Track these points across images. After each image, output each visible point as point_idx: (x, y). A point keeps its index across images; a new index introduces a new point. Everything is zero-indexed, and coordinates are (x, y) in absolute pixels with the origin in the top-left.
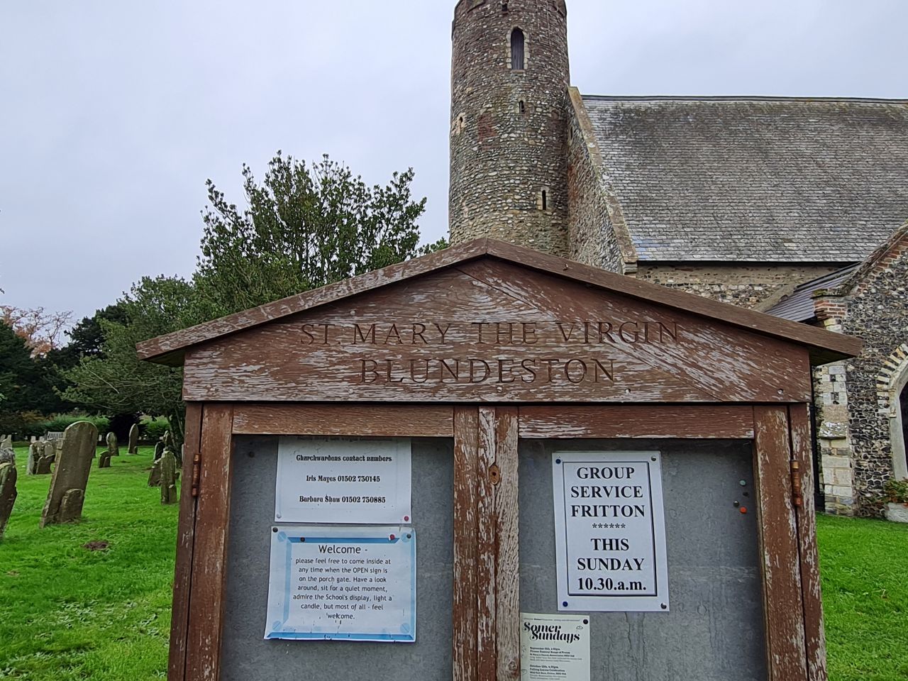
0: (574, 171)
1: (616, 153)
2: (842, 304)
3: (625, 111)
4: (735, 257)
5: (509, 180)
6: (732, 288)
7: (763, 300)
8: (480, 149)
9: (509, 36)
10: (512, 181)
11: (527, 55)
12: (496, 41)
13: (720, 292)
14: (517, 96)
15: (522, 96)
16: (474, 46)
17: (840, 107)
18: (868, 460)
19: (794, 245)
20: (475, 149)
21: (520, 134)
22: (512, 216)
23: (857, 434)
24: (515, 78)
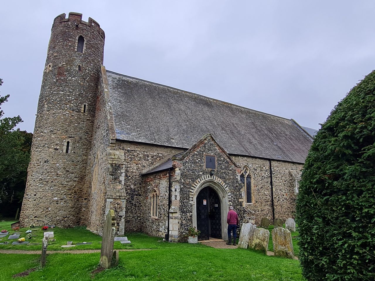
0: (99, 99)
1: (116, 95)
2: (181, 163)
3: (123, 80)
4: (154, 142)
5: (69, 97)
6: (151, 154)
7: (162, 159)
8: (57, 81)
9: (77, 38)
10: (70, 98)
11: (84, 48)
12: (71, 38)
13: (147, 155)
14: (78, 63)
15: (80, 63)
16: (61, 37)
18: (185, 220)
19: (174, 140)
20: (55, 80)
21: (77, 79)
22: (68, 113)
23: (182, 211)
24: (78, 55)
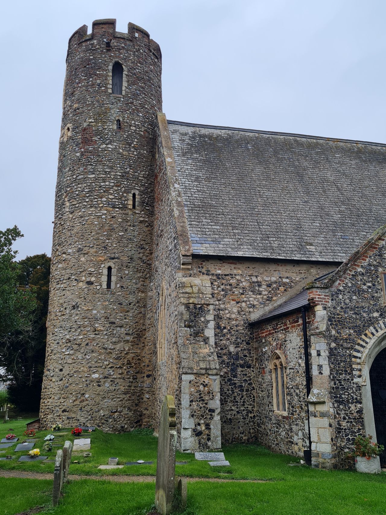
0: (159, 179)
1: (189, 167)
2: (327, 294)
3: (200, 136)
4: (269, 254)
5: (105, 182)
6: (267, 279)
7: (289, 290)
8: (82, 154)
9: (110, 67)
10: (107, 183)
11: (125, 84)
12: (100, 70)
13: (257, 282)
15: (119, 116)
16: (82, 72)
17: (358, 148)
18: (346, 421)
19: (313, 247)
20: (78, 154)
21: (116, 146)
22: (106, 212)
23: (338, 399)
24: (114, 101)
